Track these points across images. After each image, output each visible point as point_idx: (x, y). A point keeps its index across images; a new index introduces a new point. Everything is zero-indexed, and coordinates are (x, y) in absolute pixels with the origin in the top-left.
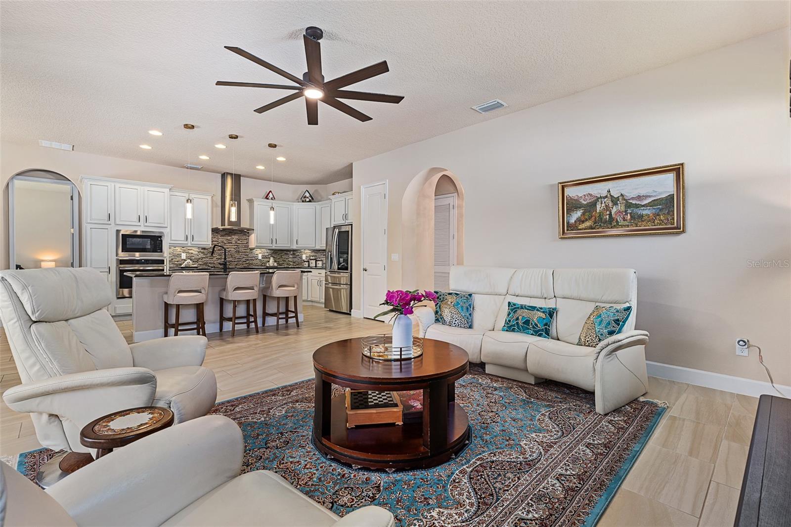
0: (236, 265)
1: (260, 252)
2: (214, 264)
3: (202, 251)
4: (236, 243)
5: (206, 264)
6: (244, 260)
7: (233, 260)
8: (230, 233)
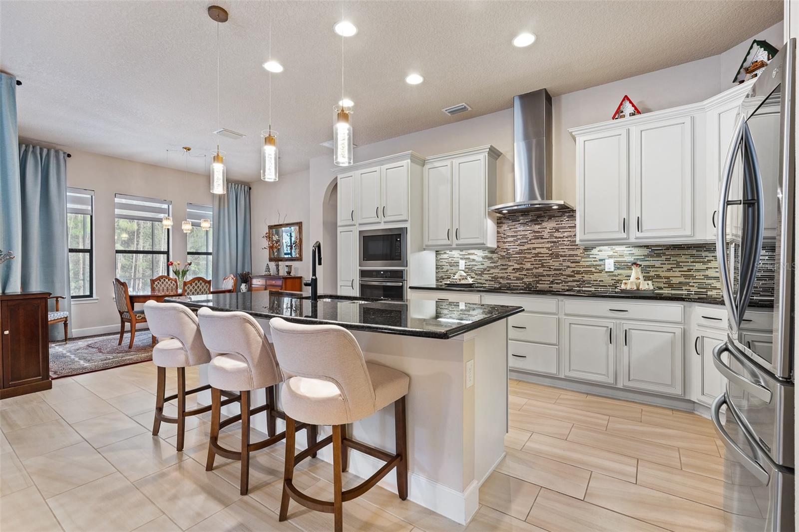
0: (552, 282)
1: (611, 253)
2: (510, 279)
3: (490, 255)
4: (551, 236)
5: (495, 279)
6: (568, 272)
7: (545, 273)
8: (539, 216)
